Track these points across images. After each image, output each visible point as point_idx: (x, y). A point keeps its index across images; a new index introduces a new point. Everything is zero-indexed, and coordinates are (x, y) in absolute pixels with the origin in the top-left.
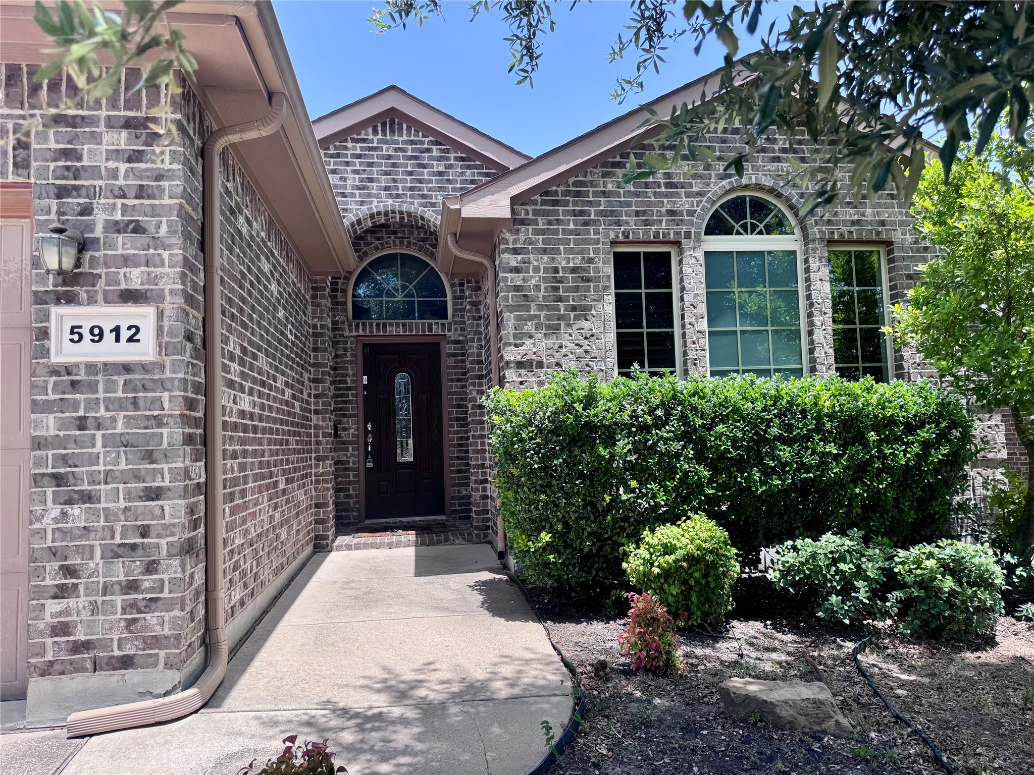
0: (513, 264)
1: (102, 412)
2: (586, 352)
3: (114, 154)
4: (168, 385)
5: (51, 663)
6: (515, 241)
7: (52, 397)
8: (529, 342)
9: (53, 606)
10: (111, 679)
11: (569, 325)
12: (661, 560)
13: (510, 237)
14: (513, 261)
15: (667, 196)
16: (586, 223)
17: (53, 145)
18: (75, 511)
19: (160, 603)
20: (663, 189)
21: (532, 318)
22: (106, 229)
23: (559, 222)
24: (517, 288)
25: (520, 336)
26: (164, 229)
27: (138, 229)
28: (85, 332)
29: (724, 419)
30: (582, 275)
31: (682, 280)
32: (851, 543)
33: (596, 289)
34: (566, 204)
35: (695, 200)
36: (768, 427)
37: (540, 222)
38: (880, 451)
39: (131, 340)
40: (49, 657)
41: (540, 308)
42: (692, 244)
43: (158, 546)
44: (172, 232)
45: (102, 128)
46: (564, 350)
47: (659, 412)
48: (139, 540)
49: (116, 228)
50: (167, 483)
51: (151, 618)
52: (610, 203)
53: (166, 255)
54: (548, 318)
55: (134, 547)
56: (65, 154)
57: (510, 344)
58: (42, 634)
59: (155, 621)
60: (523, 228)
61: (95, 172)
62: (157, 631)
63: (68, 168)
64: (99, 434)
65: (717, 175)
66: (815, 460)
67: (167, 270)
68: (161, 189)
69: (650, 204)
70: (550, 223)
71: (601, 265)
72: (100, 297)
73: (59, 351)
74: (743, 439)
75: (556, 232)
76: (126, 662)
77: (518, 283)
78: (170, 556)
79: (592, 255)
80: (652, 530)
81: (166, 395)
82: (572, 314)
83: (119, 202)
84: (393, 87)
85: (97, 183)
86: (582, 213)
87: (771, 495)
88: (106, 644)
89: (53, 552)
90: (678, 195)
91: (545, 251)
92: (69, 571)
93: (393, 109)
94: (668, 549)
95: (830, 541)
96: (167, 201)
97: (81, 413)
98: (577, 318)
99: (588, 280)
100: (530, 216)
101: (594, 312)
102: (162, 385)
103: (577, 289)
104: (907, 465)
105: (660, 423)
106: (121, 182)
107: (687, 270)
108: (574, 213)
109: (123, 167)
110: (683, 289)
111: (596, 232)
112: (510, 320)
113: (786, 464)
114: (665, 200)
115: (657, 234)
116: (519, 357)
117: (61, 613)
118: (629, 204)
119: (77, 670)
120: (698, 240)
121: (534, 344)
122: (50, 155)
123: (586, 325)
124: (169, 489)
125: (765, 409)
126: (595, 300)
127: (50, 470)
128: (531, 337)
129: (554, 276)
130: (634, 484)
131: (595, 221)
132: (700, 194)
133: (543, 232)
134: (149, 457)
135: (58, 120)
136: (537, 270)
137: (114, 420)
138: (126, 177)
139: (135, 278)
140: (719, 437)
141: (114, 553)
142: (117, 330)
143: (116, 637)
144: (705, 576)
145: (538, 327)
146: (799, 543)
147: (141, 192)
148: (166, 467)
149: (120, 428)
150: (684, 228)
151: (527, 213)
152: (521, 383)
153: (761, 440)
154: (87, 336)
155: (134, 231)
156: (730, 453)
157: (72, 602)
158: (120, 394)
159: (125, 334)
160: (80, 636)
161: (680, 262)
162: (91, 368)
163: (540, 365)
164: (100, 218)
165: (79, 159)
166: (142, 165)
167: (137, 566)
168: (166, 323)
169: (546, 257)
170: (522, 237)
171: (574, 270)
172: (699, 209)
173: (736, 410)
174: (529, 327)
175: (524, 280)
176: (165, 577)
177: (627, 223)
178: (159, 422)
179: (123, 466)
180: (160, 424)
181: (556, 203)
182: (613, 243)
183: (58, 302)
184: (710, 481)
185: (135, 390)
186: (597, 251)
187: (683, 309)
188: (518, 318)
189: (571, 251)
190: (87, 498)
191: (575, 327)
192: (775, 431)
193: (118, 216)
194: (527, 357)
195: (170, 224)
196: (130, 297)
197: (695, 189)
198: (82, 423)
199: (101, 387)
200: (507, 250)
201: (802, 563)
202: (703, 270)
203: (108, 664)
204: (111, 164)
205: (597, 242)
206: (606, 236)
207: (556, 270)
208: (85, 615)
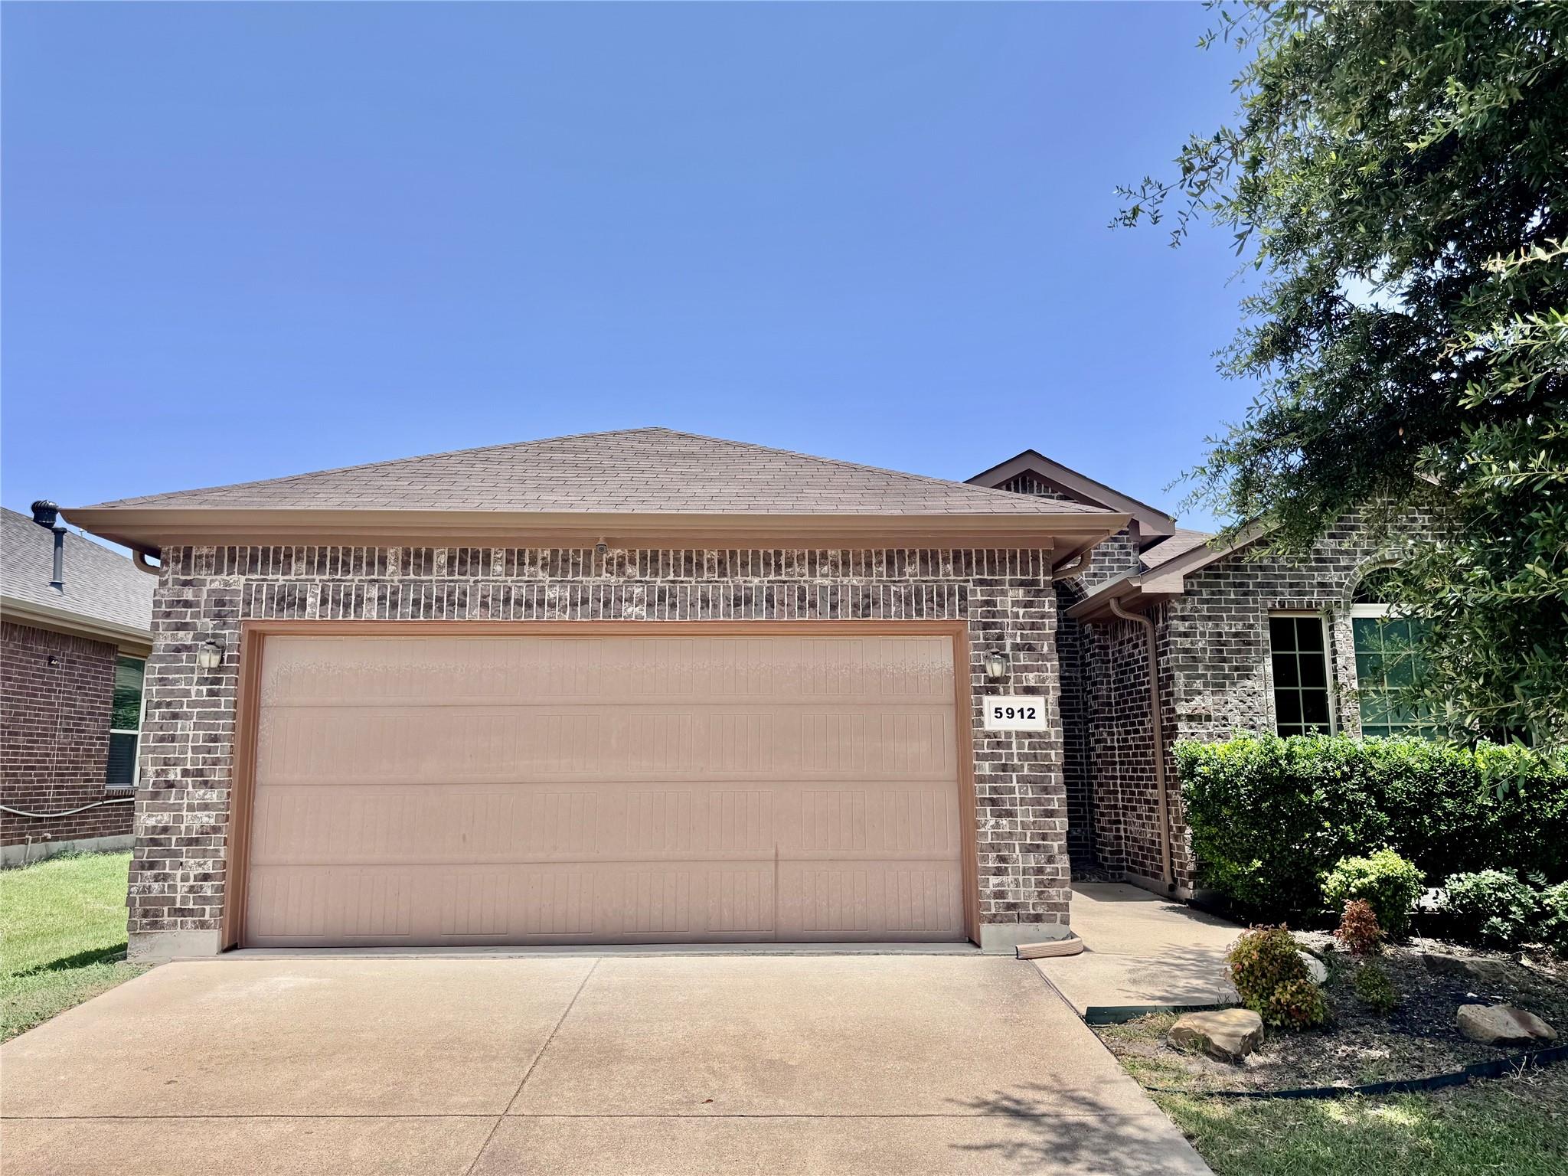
0: (1182, 629)
1: (1016, 761)
2: (1250, 707)
3: (1015, 603)
4: (1054, 746)
5: (995, 915)
6: (1182, 610)
7: (986, 751)
8: (1198, 698)
9: (994, 880)
10: (1029, 928)
11: (1234, 684)
12: (1357, 882)
13: (1178, 606)
14: (1182, 627)
15: (1317, 570)
16: (1246, 594)
17: (979, 597)
18: (1004, 821)
19: (1057, 883)
20: (1313, 564)
21: (1199, 677)
22: (1012, 649)
23: (1221, 593)
24: (1186, 651)
25: (1191, 694)
26: (1046, 648)
27: (1031, 648)
28: (1004, 711)
29: (1398, 776)
30: (1244, 640)
31: (1333, 644)
32: (1508, 878)
33: (1257, 651)
34: (1227, 577)
35: (1343, 574)
36: (1436, 783)
37: (1204, 593)
38: (1529, 806)
39: (1030, 717)
40: (993, 911)
41: (1207, 668)
42: (1342, 613)
43: (1052, 846)
44: (1050, 650)
45: (1007, 587)
46: (1229, 706)
47: (1346, 769)
48: (1041, 842)
49: (1016, 647)
50: (1057, 807)
51: (1052, 891)
52: (1266, 576)
53: (1049, 665)
54: (1214, 677)
55: (1038, 846)
56: (987, 603)
57: (1182, 700)
58: (989, 897)
59: (1054, 893)
60: (1190, 598)
61: (1004, 614)
62: (1056, 900)
63: (989, 611)
64: (1014, 775)
65: (1362, 551)
66: (1474, 812)
67: (1049, 674)
68: (1044, 624)
69: (1302, 577)
70: (1213, 593)
71: (1260, 630)
72: (1012, 690)
73: (990, 724)
74: (1415, 792)
75: (1219, 601)
76: (1037, 918)
77: (1187, 646)
78: (1060, 853)
79: (1252, 622)
80: (1347, 859)
81: (1053, 752)
82: (1236, 674)
83: (1019, 632)
84: (1030, 452)
85: (1005, 620)
86: (1241, 585)
87: (1439, 837)
88: (1025, 906)
89: (992, 846)
90: (1327, 569)
91: (1209, 618)
92: (1002, 859)
93: (1029, 471)
94: (1362, 874)
95: (1490, 876)
96: (1047, 631)
97: (1003, 762)
98: (1240, 677)
99: (1249, 643)
100: (1195, 588)
101: (1255, 672)
102: (1050, 746)
103: (1239, 651)
104: (1553, 817)
105: (1346, 777)
106: (1021, 620)
107: (1339, 636)
108: (1234, 585)
109: (1021, 611)
110: (1335, 652)
111: (1255, 602)
112: (1180, 678)
113: (1452, 813)
114: (1316, 574)
115: (1310, 604)
116: (1190, 711)
117: (998, 885)
118: (1283, 577)
119: (1009, 921)
120: (1348, 608)
121: (1203, 700)
122: (978, 604)
123: (1249, 683)
124: (1058, 811)
125: (1432, 769)
126: (1255, 662)
127: (988, 796)
128: (1200, 693)
129: (1218, 641)
130: (1327, 824)
131: (1253, 592)
132: (1347, 568)
133: (1207, 601)
134: (1046, 790)
135: (981, 582)
136: (1203, 634)
137: (1022, 766)
138: (1023, 617)
139: (1031, 679)
140: (1396, 790)
141: (1028, 849)
142: (1021, 711)
143: (1031, 902)
144: (1394, 895)
145: (1206, 685)
146: (1462, 876)
147: (1033, 626)
148: (1055, 797)
149: (1026, 772)
150: (1334, 599)
151: (1192, 585)
152: (1193, 734)
153: (1431, 794)
154: (1005, 715)
155: (1028, 650)
156: (1406, 803)
157: (1004, 878)
158: (1026, 751)
159: (1026, 714)
160: (1011, 900)
161: (1331, 628)
162: (1008, 734)
163: (1208, 718)
164: (1008, 642)
165: (995, 606)
166: (1033, 610)
167: (1042, 857)
168: (1049, 707)
169: (1210, 623)
170: (1189, 606)
171: (1236, 635)
172: (1347, 582)
173: (1409, 769)
174: (1198, 684)
175: (1192, 643)
176: (1059, 866)
177: (1282, 593)
178: (1049, 769)
179: (1030, 795)
180: (1050, 770)
181: (1218, 576)
182: (1270, 611)
183: (987, 694)
184: (1390, 825)
185: (1035, 749)
186: (1256, 618)
187: (1335, 670)
188: (1188, 677)
189: (1233, 618)
190: (1010, 814)
191: (1238, 685)
192: (1441, 787)
193: (1018, 640)
194: (1196, 712)
195: (1049, 645)
196: (1029, 691)
197: (1342, 564)
198: (1004, 768)
199: (1014, 745)
200: (1176, 618)
201: (1467, 891)
202: (1352, 635)
203: (1027, 918)
204: (1015, 609)
205: (1256, 610)
206: (1265, 605)
207: (1220, 635)
208: (1012, 887)
